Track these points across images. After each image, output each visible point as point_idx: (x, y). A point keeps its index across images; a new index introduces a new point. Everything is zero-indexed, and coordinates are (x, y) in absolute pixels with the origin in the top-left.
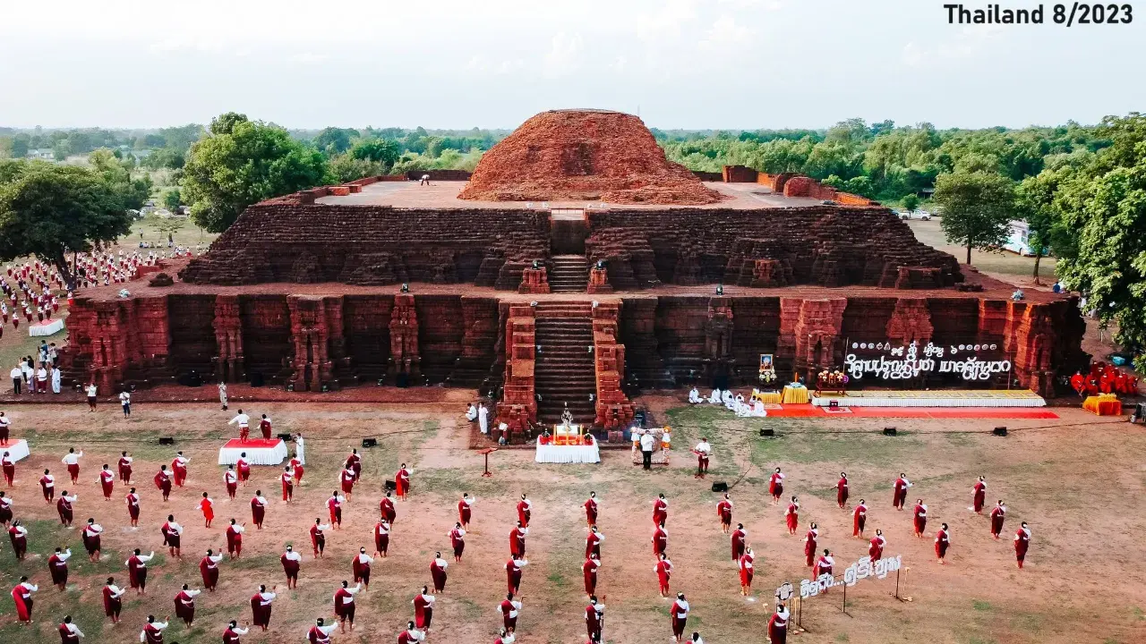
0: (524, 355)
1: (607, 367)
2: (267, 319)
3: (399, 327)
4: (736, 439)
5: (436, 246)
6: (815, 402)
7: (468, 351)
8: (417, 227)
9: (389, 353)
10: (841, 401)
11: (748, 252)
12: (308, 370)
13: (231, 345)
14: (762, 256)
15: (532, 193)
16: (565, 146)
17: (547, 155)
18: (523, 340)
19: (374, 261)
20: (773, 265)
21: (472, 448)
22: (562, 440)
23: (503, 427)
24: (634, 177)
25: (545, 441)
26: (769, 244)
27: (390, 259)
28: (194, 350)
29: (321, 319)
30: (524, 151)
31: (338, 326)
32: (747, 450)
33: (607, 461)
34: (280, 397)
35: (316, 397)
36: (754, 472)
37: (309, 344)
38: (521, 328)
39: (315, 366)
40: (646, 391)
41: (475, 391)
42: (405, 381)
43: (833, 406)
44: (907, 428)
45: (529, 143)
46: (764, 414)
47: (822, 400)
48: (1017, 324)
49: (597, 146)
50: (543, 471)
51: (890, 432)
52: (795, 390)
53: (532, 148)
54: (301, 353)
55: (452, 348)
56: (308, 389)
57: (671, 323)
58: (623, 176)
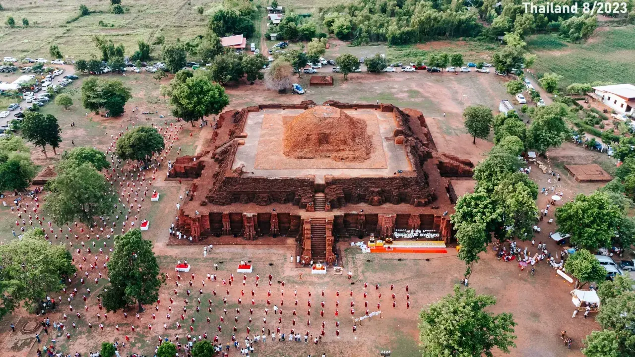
0: (308, 238)
1: (329, 245)
2: (236, 218)
3: (273, 222)
4: (360, 263)
5: (281, 192)
6: (384, 246)
7: (292, 227)
8: (275, 185)
9: (270, 227)
10: (391, 246)
11: (372, 194)
12: (249, 234)
13: (227, 225)
14: (376, 196)
15: (309, 155)
16: (319, 134)
17: (314, 137)
18: (308, 234)
19: (264, 197)
20: (379, 199)
21: (296, 268)
22: (318, 269)
23: (303, 262)
24: (342, 147)
25: (314, 268)
26: (378, 192)
27: (268, 196)
28: (217, 225)
29: (252, 221)
30: (305, 136)
31: (256, 221)
32: (362, 268)
33: (329, 273)
34: (243, 243)
35: (253, 243)
36: (361, 278)
37: (249, 228)
38: (307, 229)
39: (251, 234)
40: (340, 239)
41: (294, 239)
42: (275, 236)
43: (389, 248)
44: (405, 258)
45: (307, 133)
46: (370, 252)
47: (387, 246)
48: (443, 223)
49: (330, 133)
50: (314, 277)
51: (400, 260)
52: (380, 242)
53: (308, 135)
54: (247, 230)
55: (287, 225)
56: (250, 239)
57: (348, 219)
58: (338, 146)
